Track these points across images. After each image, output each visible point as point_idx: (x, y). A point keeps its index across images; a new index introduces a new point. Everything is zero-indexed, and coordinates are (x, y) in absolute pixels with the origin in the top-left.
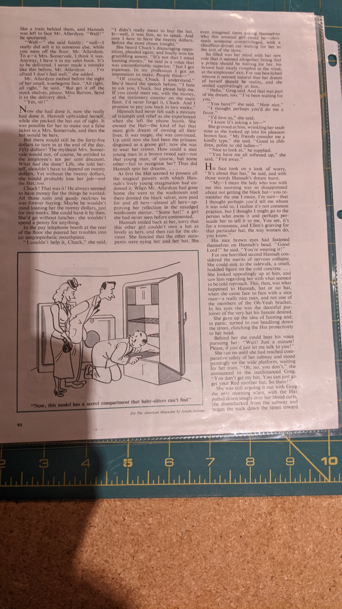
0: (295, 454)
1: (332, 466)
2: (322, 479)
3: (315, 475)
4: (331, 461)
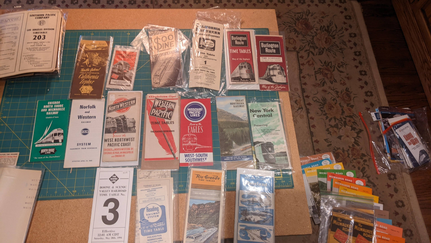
0: (66, 190)
1: (75, 193)
2: (72, 195)
3: (71, 194)
4: (75, 191)
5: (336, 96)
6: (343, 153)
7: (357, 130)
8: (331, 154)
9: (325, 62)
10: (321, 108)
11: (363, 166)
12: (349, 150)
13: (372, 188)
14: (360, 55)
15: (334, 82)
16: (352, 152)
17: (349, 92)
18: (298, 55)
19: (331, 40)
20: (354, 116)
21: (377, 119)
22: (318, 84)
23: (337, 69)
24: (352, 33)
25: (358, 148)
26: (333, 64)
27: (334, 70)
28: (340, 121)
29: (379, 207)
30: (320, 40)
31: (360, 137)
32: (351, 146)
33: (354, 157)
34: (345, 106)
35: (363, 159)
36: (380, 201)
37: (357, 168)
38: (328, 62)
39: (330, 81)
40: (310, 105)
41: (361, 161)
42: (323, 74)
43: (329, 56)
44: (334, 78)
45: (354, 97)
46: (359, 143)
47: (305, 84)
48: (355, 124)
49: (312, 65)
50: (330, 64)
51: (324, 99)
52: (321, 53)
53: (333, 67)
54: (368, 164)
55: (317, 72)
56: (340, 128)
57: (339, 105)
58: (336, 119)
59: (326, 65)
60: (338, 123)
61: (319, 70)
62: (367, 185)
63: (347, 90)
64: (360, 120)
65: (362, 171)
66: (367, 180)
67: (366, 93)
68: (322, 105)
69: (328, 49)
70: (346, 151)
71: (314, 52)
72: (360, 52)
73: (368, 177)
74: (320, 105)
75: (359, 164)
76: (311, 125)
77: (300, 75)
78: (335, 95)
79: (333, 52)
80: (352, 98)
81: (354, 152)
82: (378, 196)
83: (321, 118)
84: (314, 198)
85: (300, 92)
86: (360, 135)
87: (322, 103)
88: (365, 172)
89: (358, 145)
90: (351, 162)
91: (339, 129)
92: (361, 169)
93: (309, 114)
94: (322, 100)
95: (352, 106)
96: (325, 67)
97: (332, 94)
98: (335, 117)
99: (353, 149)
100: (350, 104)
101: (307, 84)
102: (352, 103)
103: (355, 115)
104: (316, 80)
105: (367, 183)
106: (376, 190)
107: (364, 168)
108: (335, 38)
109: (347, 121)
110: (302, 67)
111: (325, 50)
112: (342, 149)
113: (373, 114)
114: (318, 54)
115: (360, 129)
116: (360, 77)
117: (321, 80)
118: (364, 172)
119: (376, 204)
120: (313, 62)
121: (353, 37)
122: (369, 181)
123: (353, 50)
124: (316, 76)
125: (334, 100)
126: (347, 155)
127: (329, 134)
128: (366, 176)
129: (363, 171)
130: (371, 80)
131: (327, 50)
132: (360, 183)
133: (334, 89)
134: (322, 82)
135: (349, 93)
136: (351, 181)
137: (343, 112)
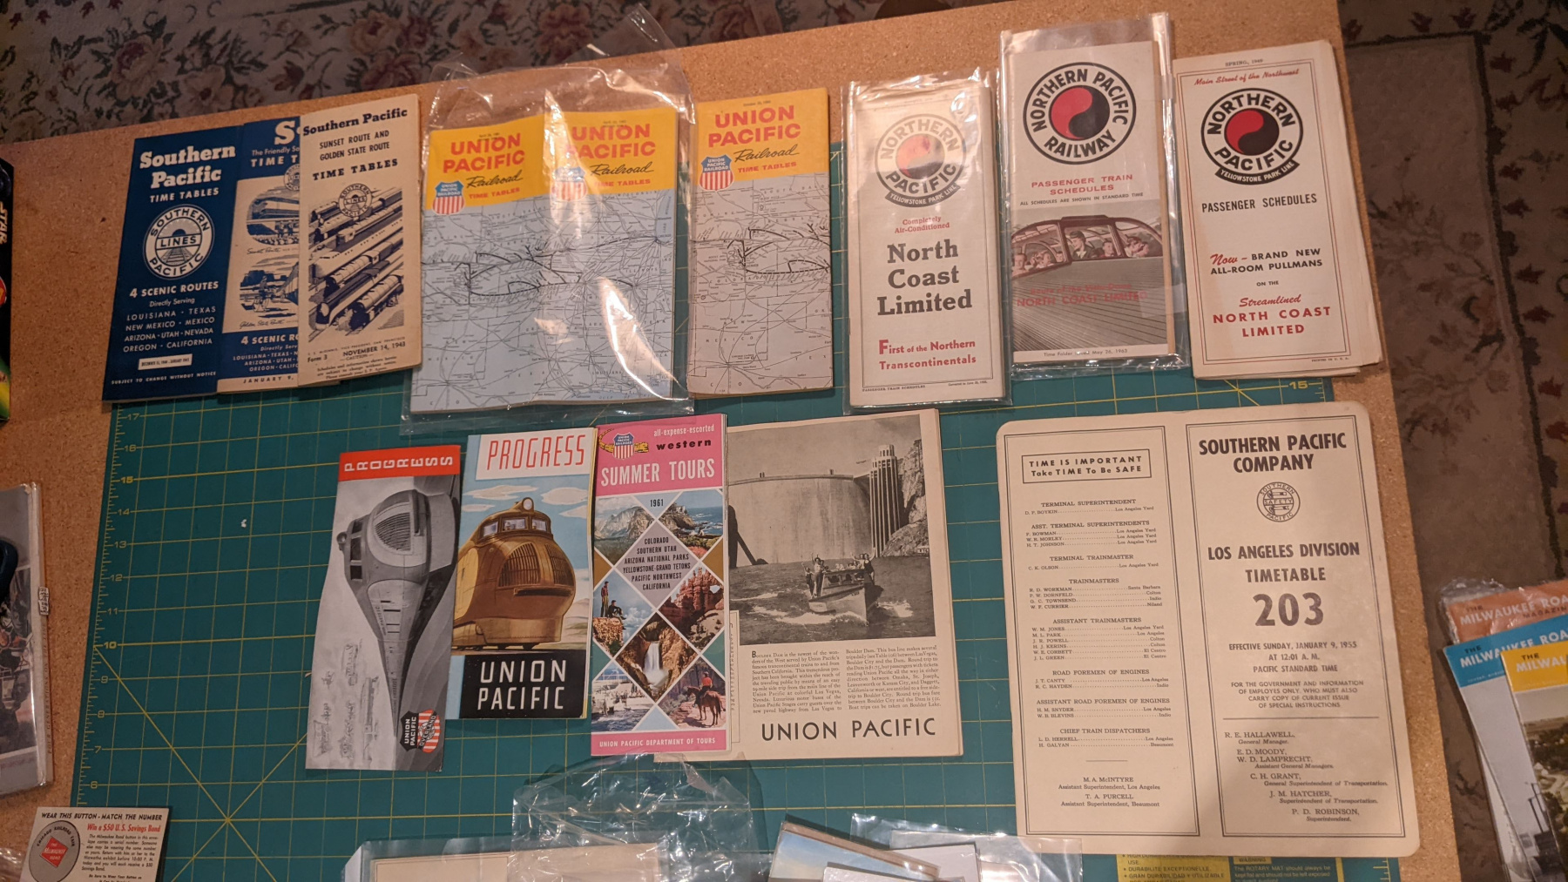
18: (1481, 53)
40: (1544, 321)
47: (1518, 208)
76: (1544, 424)
77: (1490, 160)
84: (1549, 795)
85: (1488, 252)
93: (1534, 369)
101: (1526, 208)
110: (1501, 117)
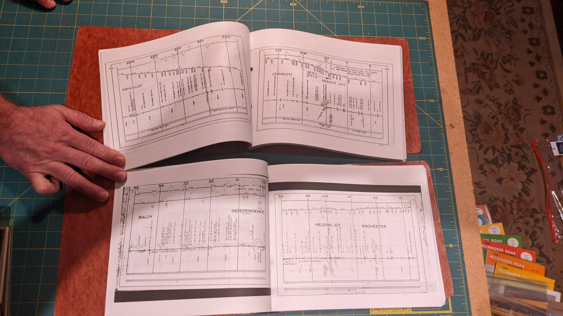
5: (496, 111)
6: (503, 207)
7: (527, 168)
8: (485, 208)
9: (482, 54)
10: (473, 130)
11: (534, 229)
12: (512, 201)
13: (545, 265)
14: (538, 44)
15: (496, 87)
16: (517, 206)
17: (518, 105)
19: (493, 17)
20: (523, 146)
21: (560, 153)
22: (469, 89)
23: (501, 66)
24: (527, 7)
25: (527, 198)
26: (495, 57)
27: (496, 68)
28: (501, 153)
29: (554, 297)
30: (476, 15)
31: (531, 181)
32: (517, 196)
33: (520, 214)
34: (511, 128)
35: (535, 218)
36: (557, 288)
37: (523, 232)
38: (486, 53)
39: (489, 86)
41: (531, 221)
42: (477, 73)
43: (488, 43)
44: (495, 81)
45: (526, 115)
46: (529, 191)
48: (524, 159)
49: (461, 58)
50: (490, 58)
51: (478, 115)
52: (477, 38)
53: (494, 63)
54: (541, 227)
55: (468, 70)
56: (501, 165)
57: (501, 126)
58: (496, 150)
59: (483, 58)
60: (498, 156)
61: (472, 66)
62: (538, 261)
63: (515, 101)
64: (532, 153)
65: (531, 237)
66: (538, 253)
67: (545, 108)
68: (473, 126)
69: (488, 31)
70: (508, 203)
71: (464, 34)
72: (537, 39)
73: (540, 248)
74: (471, 125)
75: (527, 226)
78: (496, 109)
79: (496, 36)
80: (522, 117)
81: (521, 205)
82: (553, 279)
83: (472, 148)
86: (530, 178)
87: (474, 122)
88: (536, 240)
89: (528, 194)
90: (515, 222)
91: (499, 167)
92: (530, 233)
94: (474, 116)
95: (522, 130)
96: (481, 61)
97: (491, 108)
98: (494, 146)
99: (520, 201)
100: (519, 125)
102: (522, 124)
103: (526, 144)
104: (467, 82)
105: (538, 257)
106: (551, 268)
107: (534, 233)
108: (499, 13)
109: (513, 154)
111: (483, 33)
112: (502, 200)
113: (553, 145)
114: (471, 38)
115: (532, 169)
116: (538, 81)
117: (475, 83)
118: (534, 238)
119: (551, 292)
120: (462, 53)
121: (529, 14)
122: (541, 254)
123: (527, 36)
124: (466, 77)
125: (493, 118)
126: (510, 210)
127: (483, 175)
128: (536, 246)
129: (533, 236)
130: (553, 87)
131: (486, 33)
132: (528, 257)
133: (495, 100)
134: (477, 86)
135: (518, 107)
136: (514, 253)
137: (507, 139)
